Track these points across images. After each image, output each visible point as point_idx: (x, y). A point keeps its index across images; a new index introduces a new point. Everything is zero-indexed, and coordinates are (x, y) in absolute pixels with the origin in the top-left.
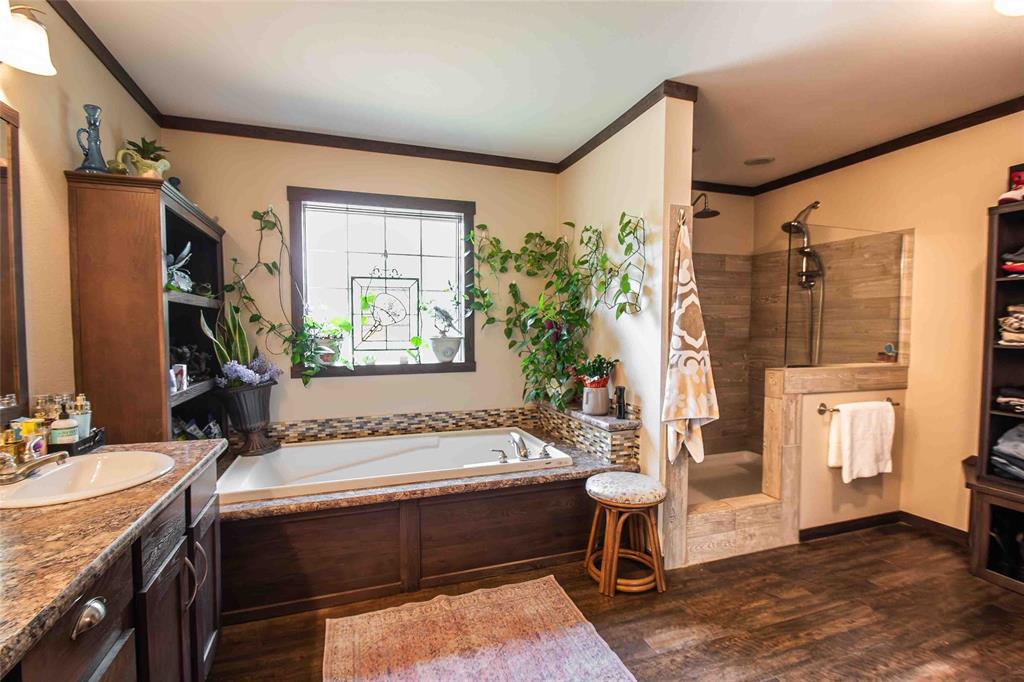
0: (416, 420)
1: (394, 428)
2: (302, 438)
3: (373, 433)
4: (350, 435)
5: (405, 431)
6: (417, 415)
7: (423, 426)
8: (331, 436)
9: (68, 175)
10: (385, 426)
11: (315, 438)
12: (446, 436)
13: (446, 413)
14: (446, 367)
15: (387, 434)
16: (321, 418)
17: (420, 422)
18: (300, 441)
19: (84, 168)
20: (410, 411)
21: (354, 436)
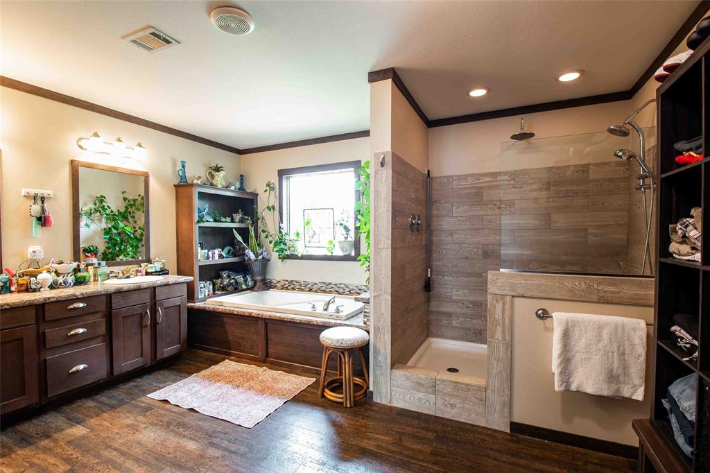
0: (330, 286)
1: (319, 289)
2: (283, 288)
3: (310, 290)
4: (301, 290)
5: (324, 292)
6: (330, 284)
7: (332, 290)
8: (293, 289)
9: (175, 186)
10: (315, 288)
11: (287, 289)
12: (344, 298)
13: (345, 285)
14: (346, 258)
15: (316, 291)
16: (290, 279)
17: (332, 288)
18: (282, 289)
19: (181, 182)
20: (327, 281)
21: (302, 290)
